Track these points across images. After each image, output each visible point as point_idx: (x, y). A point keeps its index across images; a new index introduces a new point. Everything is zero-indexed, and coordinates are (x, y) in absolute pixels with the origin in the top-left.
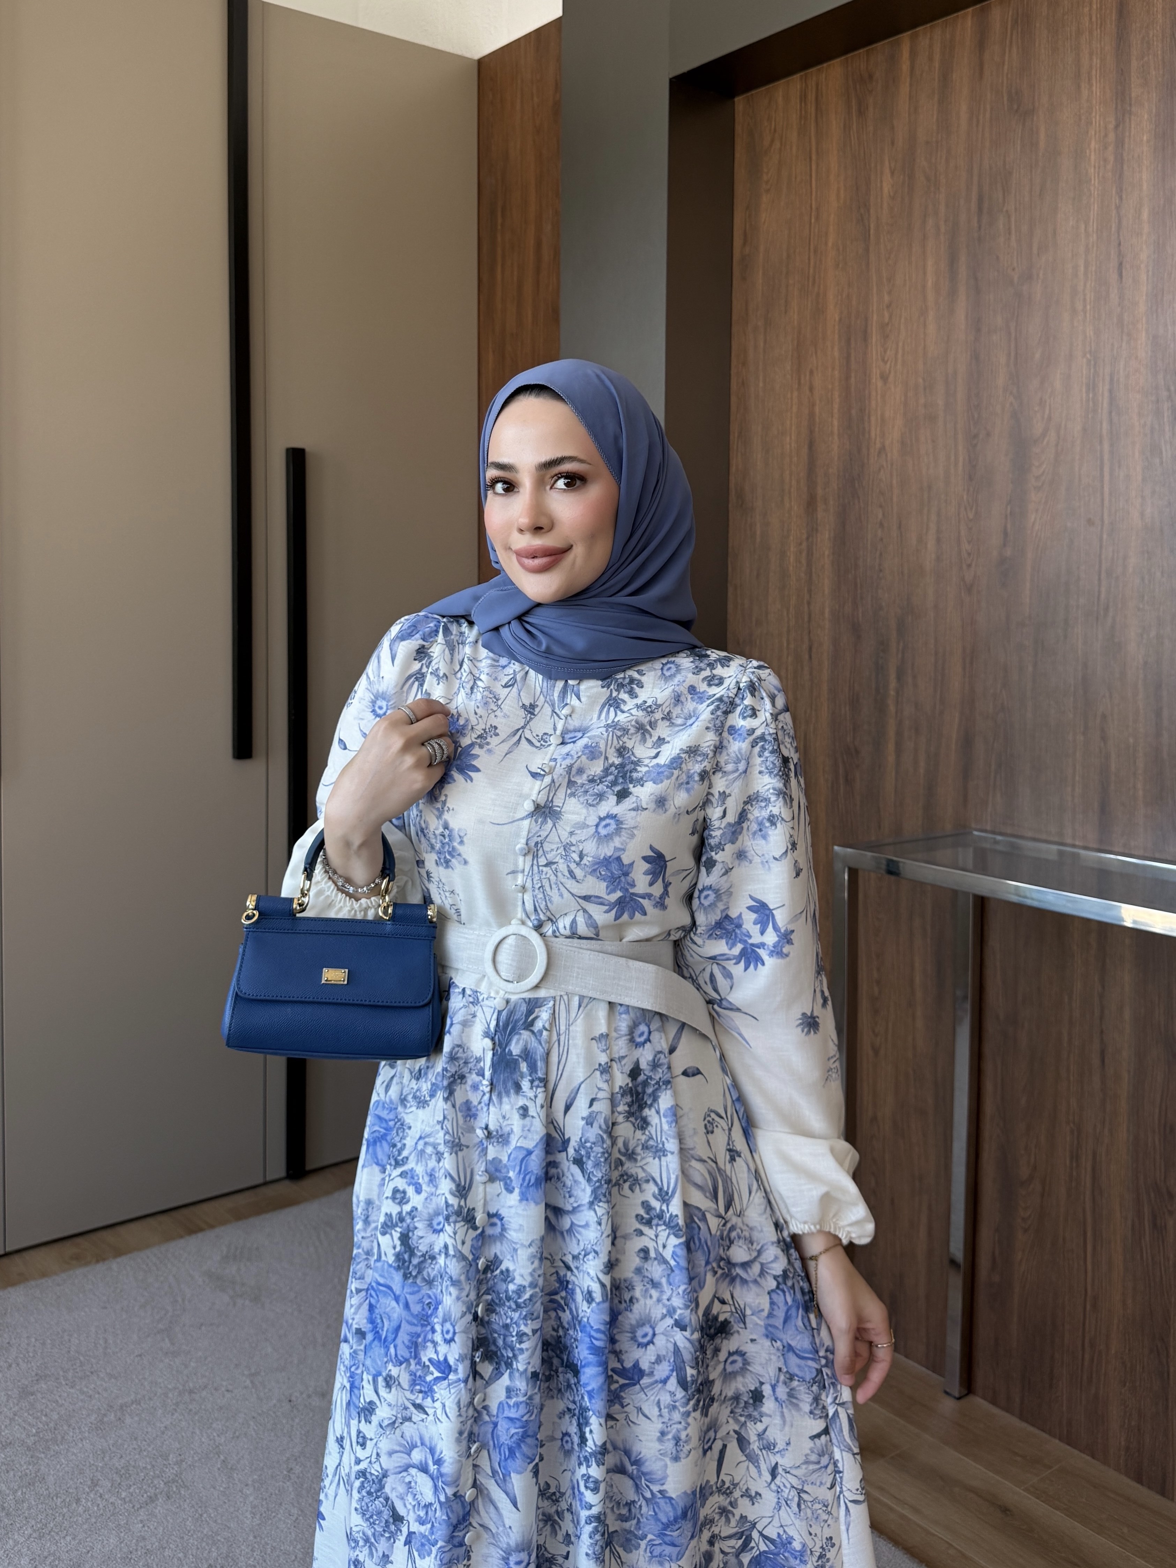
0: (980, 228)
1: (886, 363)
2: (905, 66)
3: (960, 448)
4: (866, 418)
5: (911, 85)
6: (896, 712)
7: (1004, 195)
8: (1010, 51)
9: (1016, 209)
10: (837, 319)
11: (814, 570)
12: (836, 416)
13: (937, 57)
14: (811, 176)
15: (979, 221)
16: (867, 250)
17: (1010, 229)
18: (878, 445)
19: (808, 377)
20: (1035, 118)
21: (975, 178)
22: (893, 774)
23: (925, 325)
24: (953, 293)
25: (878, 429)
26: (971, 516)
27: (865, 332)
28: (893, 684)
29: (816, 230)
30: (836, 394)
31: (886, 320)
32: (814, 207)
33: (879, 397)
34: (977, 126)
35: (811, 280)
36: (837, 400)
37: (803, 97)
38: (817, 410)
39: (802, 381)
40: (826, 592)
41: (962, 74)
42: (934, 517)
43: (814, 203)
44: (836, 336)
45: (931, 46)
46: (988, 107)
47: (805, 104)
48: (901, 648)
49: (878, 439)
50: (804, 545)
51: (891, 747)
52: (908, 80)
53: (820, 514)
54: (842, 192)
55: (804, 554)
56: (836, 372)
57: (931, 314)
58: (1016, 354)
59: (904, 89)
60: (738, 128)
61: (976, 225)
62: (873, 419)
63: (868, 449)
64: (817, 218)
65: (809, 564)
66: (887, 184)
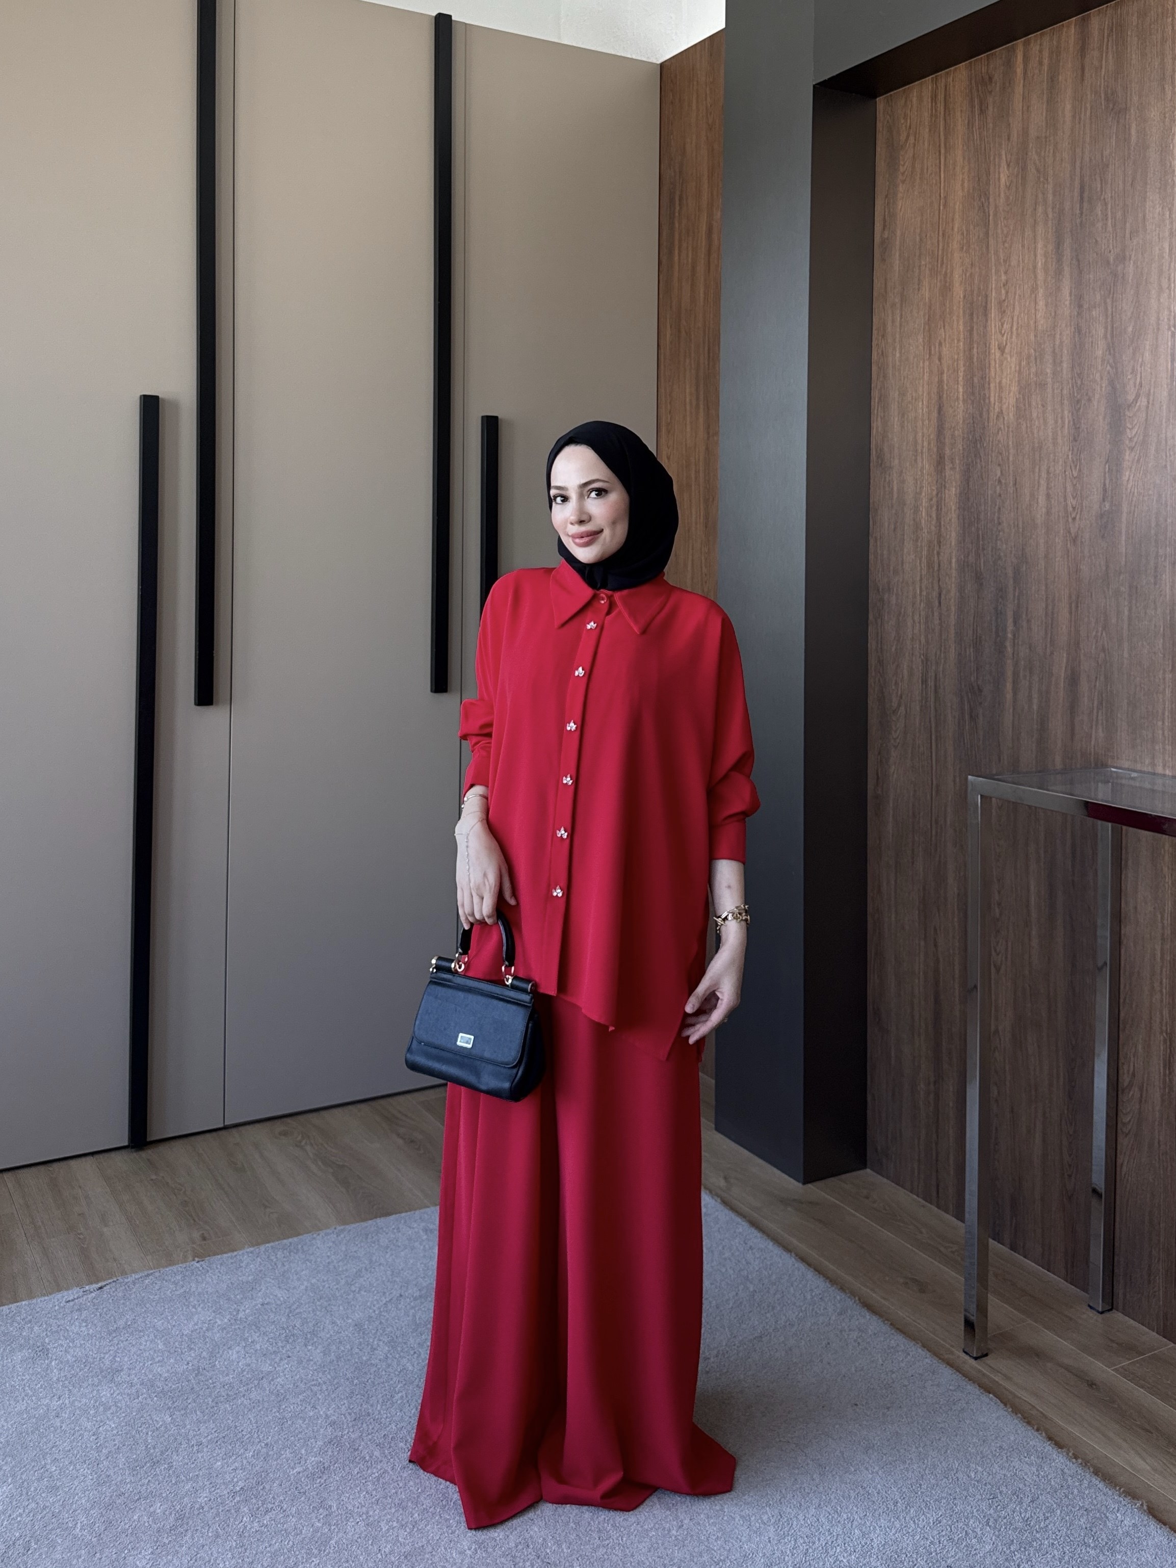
0: (1081, 214)
1: (1003, 335)
2: (1019, 70)
3: (1066, 412)
4: (987, 385)
5: (1024, 86)
6: (1013, 653)
7: (1102, 184)
8: (1106, 56)
9: (1111, 197)
10: (962, 296)
11: (942, 523)
12: (961, 383)
13: (1046, 61)
14: (940, 168)
15: (1081, 208)
16: (987, 234)
17: (1107, 215)
18: (997, 410)
19: (937, 349)
20: (1127, 117)
21: (1078, 170)
22: (1011, 710)
23: (1036, 303)
24: (1059, 272)
25: (997, 395)
26: (1075, 474)
27: (986, 307)
28: (1010, 627)
29: (944, 217)
30: (961, 363)
31: (1003, 298)
32: (942, 195)
33: (997, 365)
34: (1079, 123)
35: (939, 261)
36: (962, 369)
37: (934, 98)
38: (945, 377)
39: (933, 352)
40: (953, 544)
41: (1067, 76)
42: (1044, 475)
43: (942, 191)
44: (961, 312)
45: (1041, 51)
46: (1088, 105)
47: (936, 104)
48: (1017, 594)
49: (997, 403)
50: (935, 500)
51: (1009, 686)
52: (1022, 81)
53: (948, 472)
54: (966, 182)
55: (935, 508)
56: (961, 344)
57: (1041, 291)
58: (1113, 327)
59: (1019, 89)
60: (879, 125)
61: (1078, 212)
62: (992, 385)
63: (989, 414)
64: (945, 206)
65: (938, 519)
66: (1004, 176)
